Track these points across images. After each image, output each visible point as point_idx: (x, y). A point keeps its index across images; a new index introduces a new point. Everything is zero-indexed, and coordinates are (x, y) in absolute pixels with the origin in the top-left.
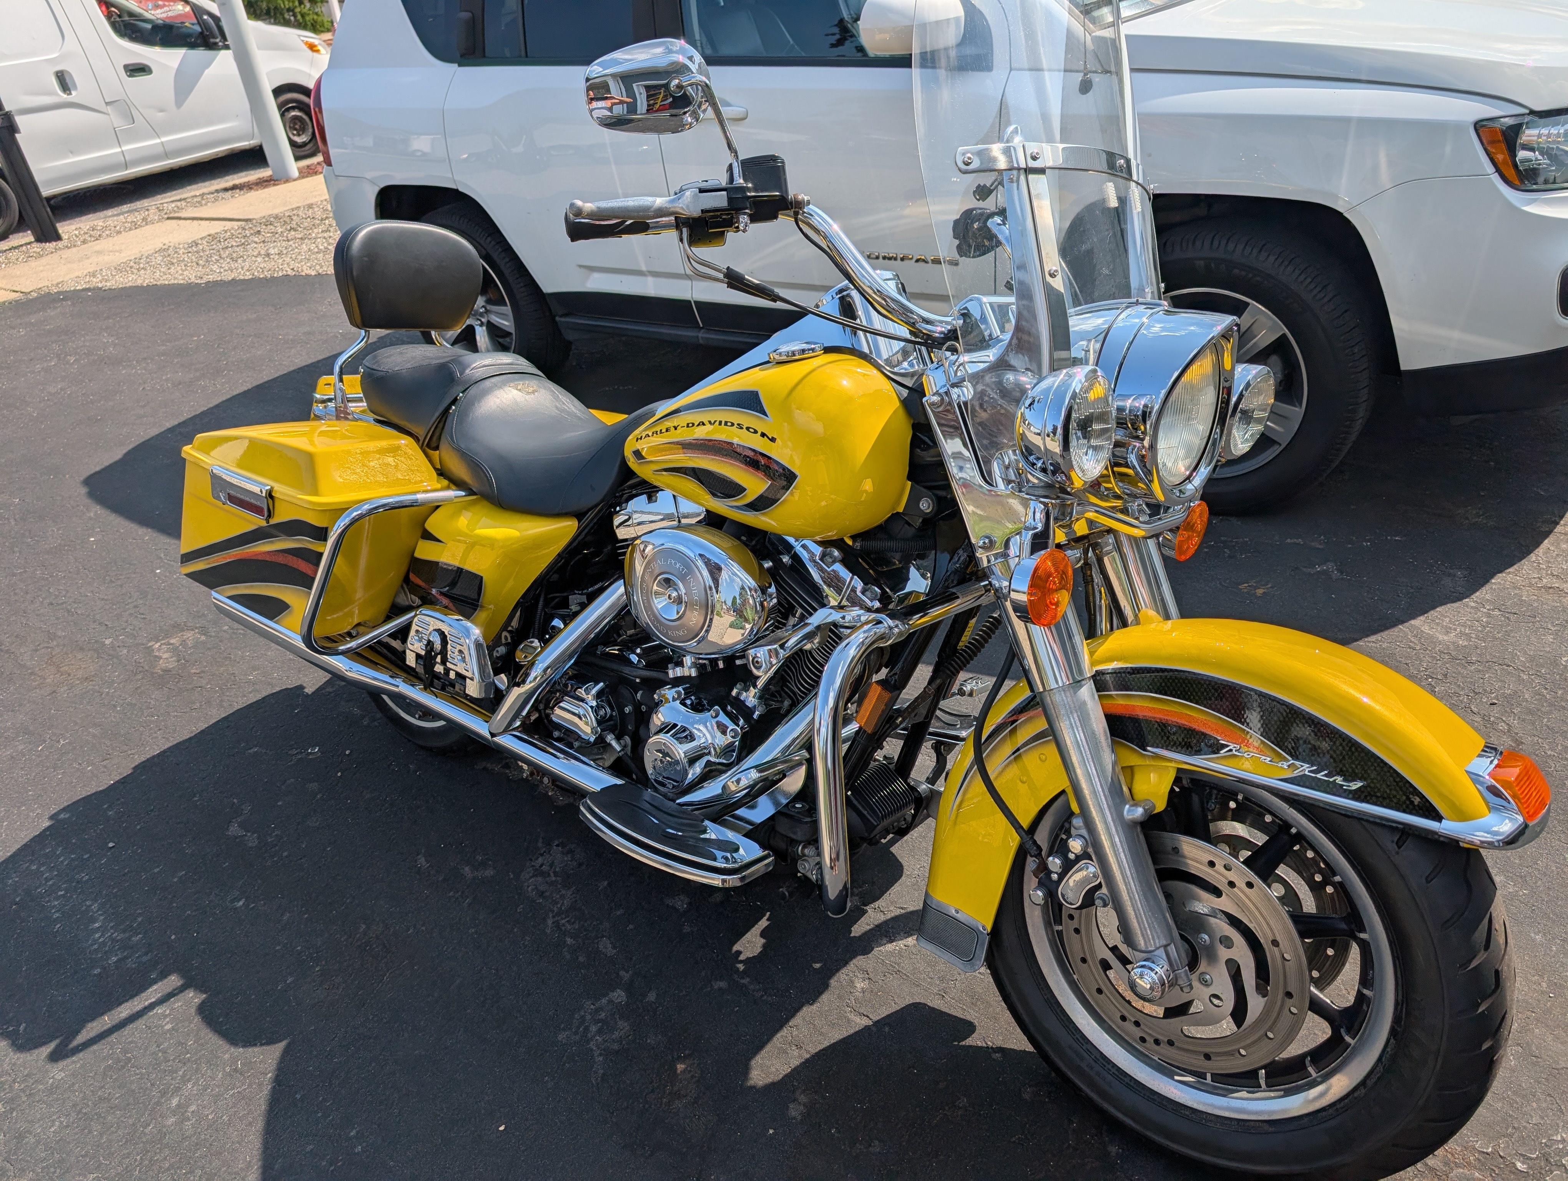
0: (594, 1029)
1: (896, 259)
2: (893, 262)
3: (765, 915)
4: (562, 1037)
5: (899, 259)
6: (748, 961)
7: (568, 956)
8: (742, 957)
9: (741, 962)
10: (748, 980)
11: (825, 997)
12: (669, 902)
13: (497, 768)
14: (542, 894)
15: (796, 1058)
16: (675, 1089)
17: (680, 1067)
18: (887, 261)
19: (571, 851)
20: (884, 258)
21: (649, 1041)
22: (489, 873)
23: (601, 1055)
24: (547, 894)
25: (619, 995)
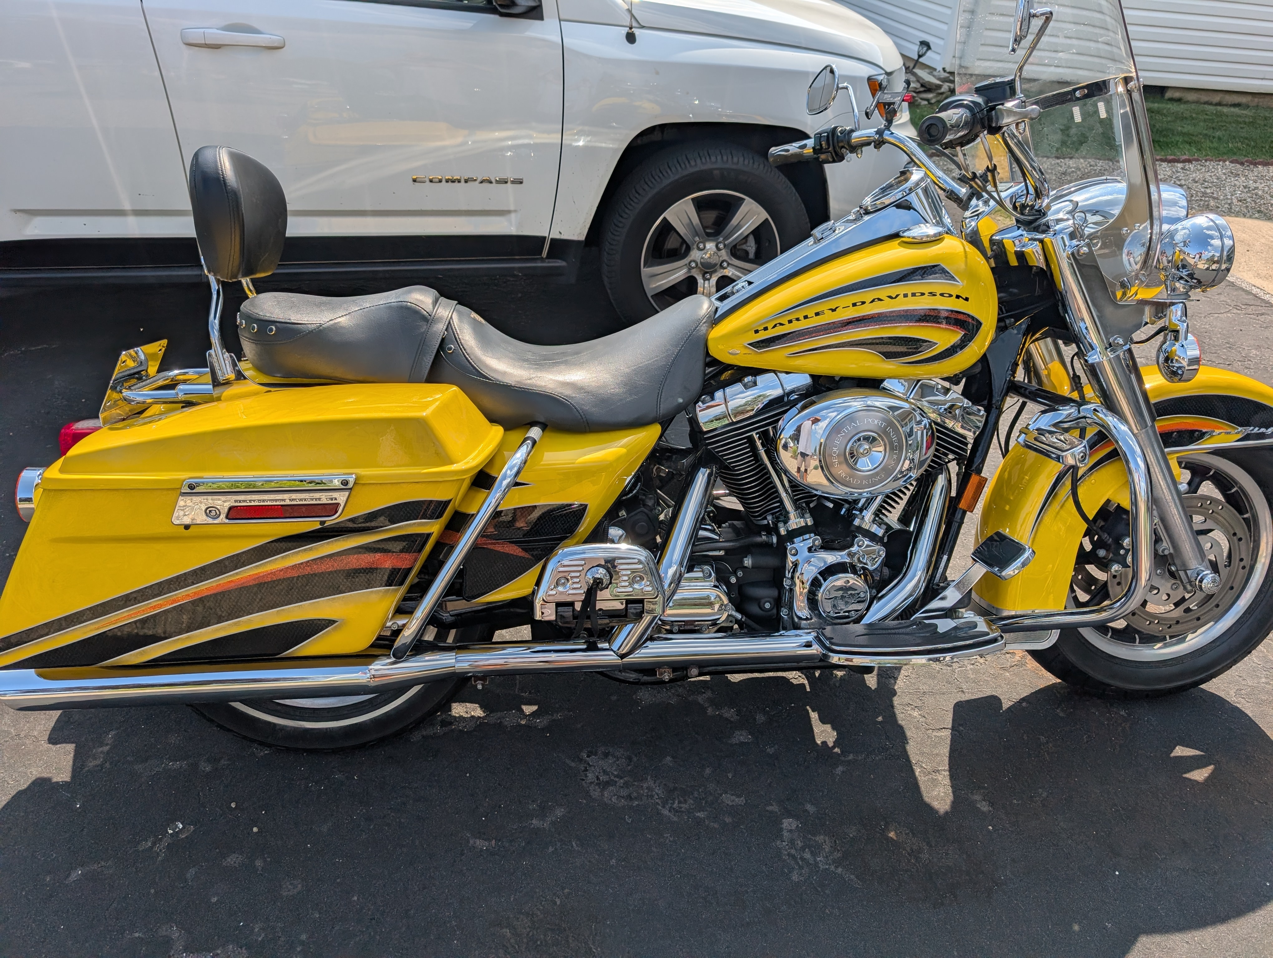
0: (807, 855)
1: (459, 181)
2: (456, 184)
3: (808, 711)
4: (795, 877)
5: (463, 181)
6: (836, 743)
7: (716, 826)
8: (831, 744)
9: (834, 747)
10: (851, 755)
11: (908, 734)
12: (734, 741)
13: (438, 729)
14: (629, 797)
15: (944, 778)
16: (908, 849)
17: (892, 835)
18: (450, 184)
19: (606, 755)
20: (447, 181)
21: (851, 835)
22: (560, 812)
23: (836, 867)
24: (635, 794)
25: (788, 823)
